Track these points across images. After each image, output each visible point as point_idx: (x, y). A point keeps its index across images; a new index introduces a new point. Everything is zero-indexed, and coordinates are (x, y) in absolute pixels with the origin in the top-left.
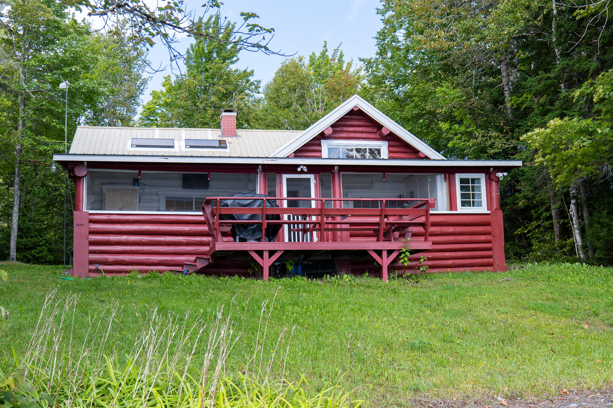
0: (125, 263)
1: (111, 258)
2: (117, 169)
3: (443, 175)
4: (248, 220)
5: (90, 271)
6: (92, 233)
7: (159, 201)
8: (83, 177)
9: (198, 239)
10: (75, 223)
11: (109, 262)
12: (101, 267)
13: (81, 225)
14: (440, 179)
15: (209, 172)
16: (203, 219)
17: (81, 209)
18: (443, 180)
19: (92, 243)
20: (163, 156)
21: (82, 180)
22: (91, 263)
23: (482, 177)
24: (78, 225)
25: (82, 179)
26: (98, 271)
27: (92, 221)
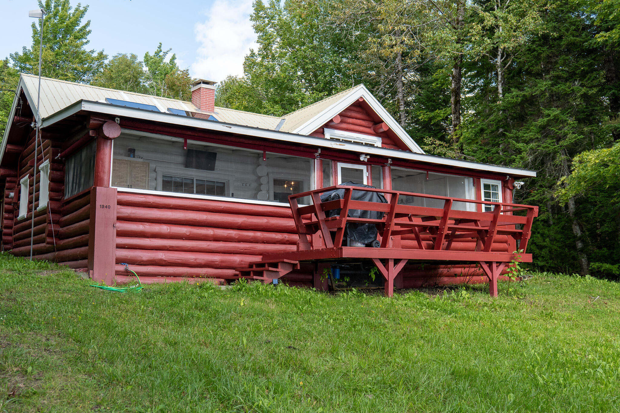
0: (164, 263)
1: (145, 255)
2: (156, 133)
3: (471, 179)
4: (360, 217)
5: (118, 273)
6: (120, 219)
7: (156, 179)
8: (111, 139)
9: (251, 234)
10: (98, 203)
11: (143, 261)
12: (133, 269)
13: (106, 207)
14: (468, 182)
15: (265, 151)
16: (289, 212)
17: (106, 183)
18: (472, 184)
19: (121, 234)
20: (225, 123)
21: (109, 144)
22: (119, 261)
23: (499, 183)
24: (103, 207)
25: (109, 141)
26: (127, 273)
27: (120, 203)
